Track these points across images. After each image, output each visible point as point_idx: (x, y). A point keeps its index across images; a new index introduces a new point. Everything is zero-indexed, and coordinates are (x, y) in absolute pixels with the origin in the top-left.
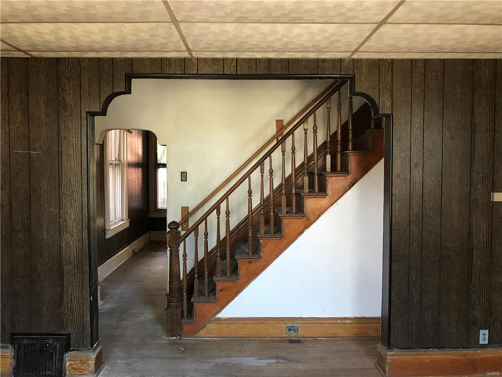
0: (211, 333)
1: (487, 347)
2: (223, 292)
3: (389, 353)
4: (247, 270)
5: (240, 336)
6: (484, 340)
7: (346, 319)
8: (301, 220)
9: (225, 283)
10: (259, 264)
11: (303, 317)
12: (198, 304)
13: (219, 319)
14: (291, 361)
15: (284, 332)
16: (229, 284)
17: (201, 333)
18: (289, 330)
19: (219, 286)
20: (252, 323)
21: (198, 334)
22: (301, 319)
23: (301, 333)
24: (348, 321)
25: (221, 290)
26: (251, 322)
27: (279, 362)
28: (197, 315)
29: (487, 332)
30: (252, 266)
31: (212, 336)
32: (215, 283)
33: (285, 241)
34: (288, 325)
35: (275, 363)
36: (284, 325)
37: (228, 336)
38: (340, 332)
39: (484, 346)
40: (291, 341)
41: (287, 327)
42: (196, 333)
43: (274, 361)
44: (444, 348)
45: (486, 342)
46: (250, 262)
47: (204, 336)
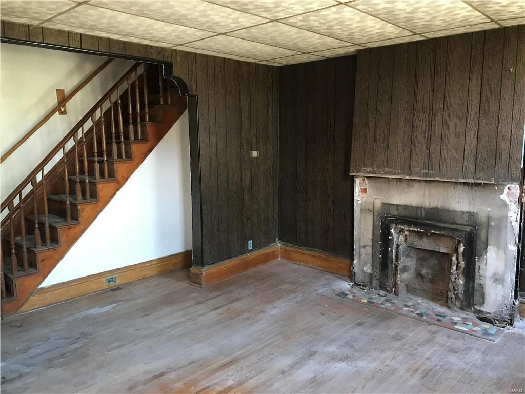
0: (34, 305)
1: (252, 251)
2: (45, 261)
3: (203, 270)
4: (67, 236)
5: (65, 299)
6: (250, 247)
7: (152, 261)
8: (112, 184)
9: (46, 253)
10: (78, 229)
11: (119, 267)
12: (19, 279)
13: (42, 288)
14: (127, 301)
15: (105, 285)
16: (50, 253)
17: (24, 308)
18: (109, 282)
19: (40, 257)
20: (76, 284)
21: (21, 309)
22: (117, 269)
23: (118, 282)
24: (154, 263)
25: (43, 260)
26: (74, 284)
27: (119, 305)
28: (18, 291)
29: (251, 241)
30: (72, 232)
31: (36, 307)
32: (36, 254)
33: (101, 205)
34: (108, 278)
35: (117, 306)
36: (104, 279)
37: (53, 302)
38: (149, 273)
39: (251, 251)
40: (113, 290)
41: (107, 279)
42: (18, 309)
43: (115, 305)
44: (232, 257)
45: (252, 248)
46: (70, 228)
47: (28, 309)
